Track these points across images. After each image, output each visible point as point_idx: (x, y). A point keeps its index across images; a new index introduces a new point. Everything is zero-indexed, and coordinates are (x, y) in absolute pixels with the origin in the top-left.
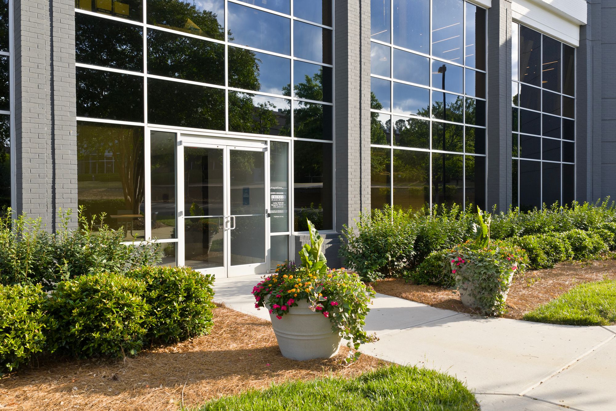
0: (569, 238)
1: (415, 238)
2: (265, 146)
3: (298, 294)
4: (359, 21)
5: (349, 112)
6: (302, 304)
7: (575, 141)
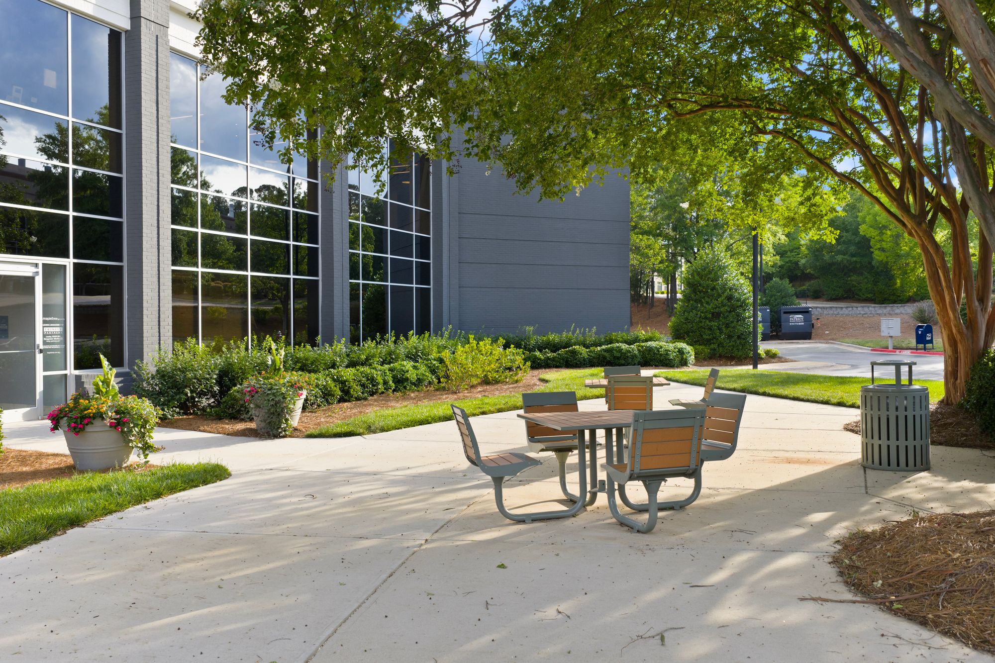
0: (391, 370)
1: (217, 372)
2: (35, 270)
3: (94, 414)
4: (156, 127)
5: (144, 231)
6: (97, 422)
7: (431, 261)
